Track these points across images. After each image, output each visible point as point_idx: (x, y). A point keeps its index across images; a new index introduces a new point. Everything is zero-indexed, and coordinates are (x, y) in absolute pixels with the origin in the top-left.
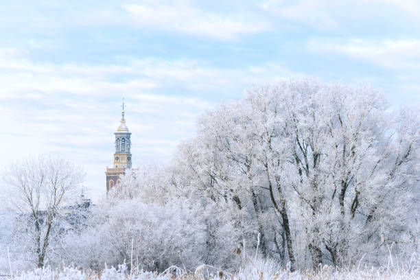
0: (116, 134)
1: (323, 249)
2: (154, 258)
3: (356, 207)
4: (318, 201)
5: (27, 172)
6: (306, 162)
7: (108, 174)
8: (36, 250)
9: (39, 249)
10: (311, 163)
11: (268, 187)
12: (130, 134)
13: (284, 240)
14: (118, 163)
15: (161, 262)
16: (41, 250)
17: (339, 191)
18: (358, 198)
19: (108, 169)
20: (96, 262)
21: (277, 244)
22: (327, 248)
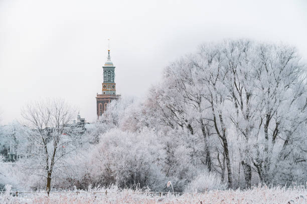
0: (103, 67)
1: (252, 165)
2: (130, 171)
3: (276, 135)
4: (249, 129)
5: (39, 110)
6: (241, 99)
7: (97, 98)
8: (46, 168)
9: (48, 167)
10: (245, 101)
11: (213, 119)
12: (115, 67)
13: (224, 158)
14: (105, 90)
15: (135, 175)
16: (49, 167)
17: (265, 122)
18: (278, 128)
19: (98, 95)
20: (89, 174)
21: (219, 161)
22: (255, 164)
